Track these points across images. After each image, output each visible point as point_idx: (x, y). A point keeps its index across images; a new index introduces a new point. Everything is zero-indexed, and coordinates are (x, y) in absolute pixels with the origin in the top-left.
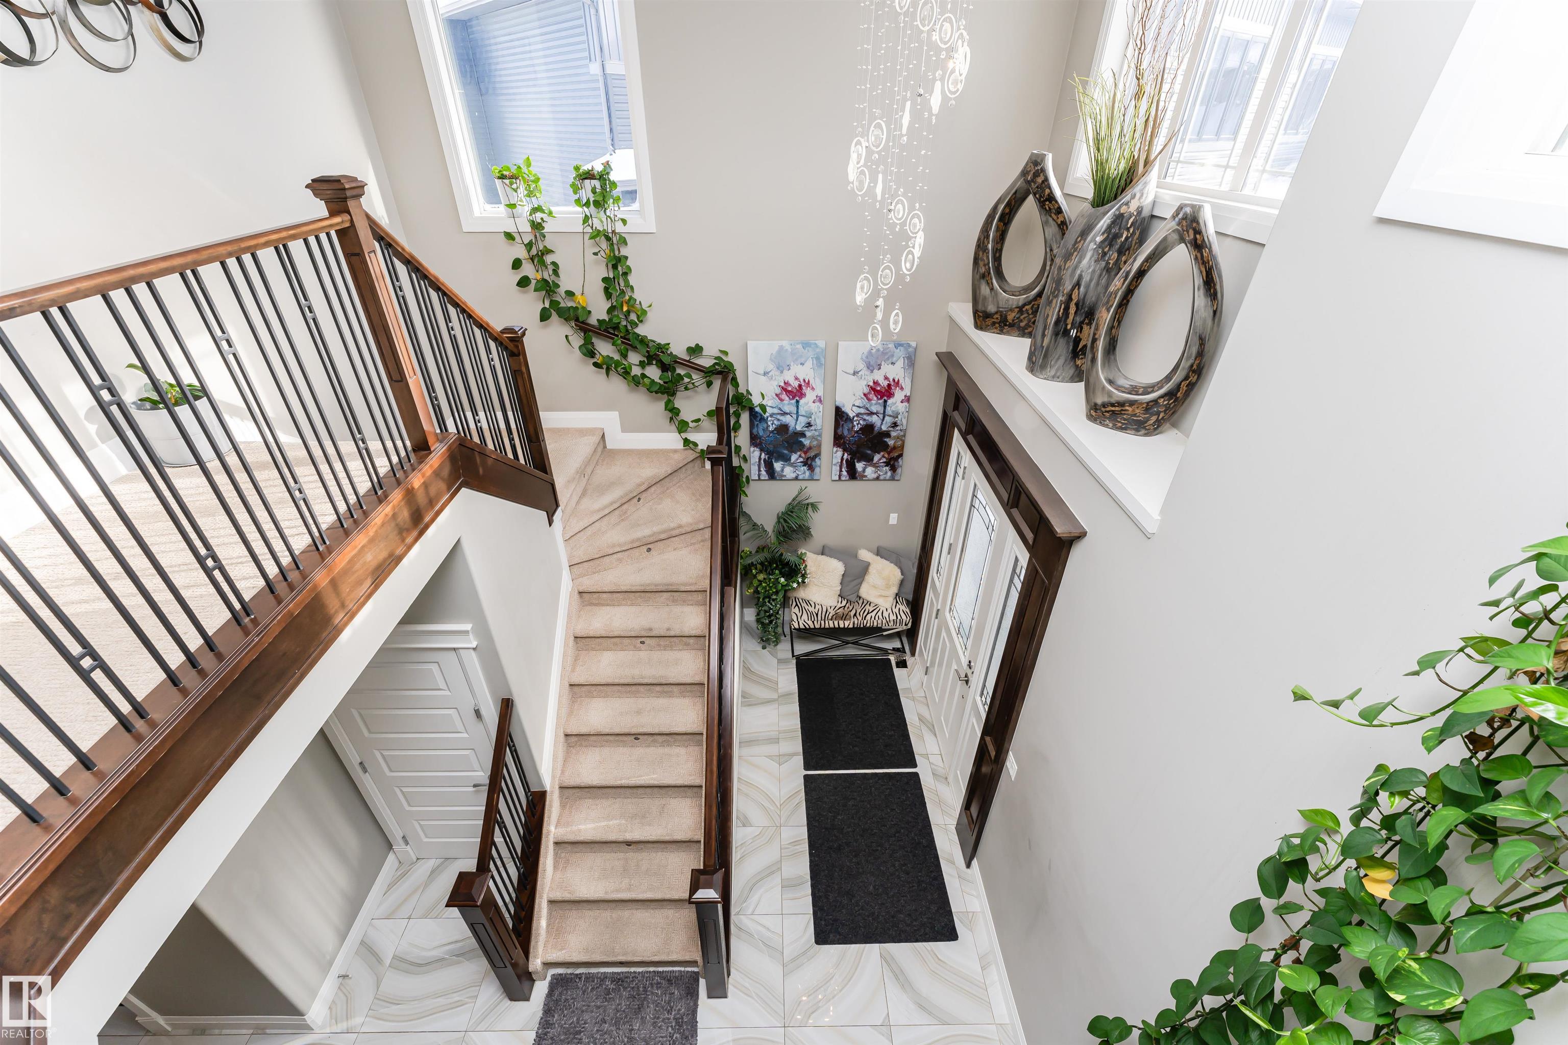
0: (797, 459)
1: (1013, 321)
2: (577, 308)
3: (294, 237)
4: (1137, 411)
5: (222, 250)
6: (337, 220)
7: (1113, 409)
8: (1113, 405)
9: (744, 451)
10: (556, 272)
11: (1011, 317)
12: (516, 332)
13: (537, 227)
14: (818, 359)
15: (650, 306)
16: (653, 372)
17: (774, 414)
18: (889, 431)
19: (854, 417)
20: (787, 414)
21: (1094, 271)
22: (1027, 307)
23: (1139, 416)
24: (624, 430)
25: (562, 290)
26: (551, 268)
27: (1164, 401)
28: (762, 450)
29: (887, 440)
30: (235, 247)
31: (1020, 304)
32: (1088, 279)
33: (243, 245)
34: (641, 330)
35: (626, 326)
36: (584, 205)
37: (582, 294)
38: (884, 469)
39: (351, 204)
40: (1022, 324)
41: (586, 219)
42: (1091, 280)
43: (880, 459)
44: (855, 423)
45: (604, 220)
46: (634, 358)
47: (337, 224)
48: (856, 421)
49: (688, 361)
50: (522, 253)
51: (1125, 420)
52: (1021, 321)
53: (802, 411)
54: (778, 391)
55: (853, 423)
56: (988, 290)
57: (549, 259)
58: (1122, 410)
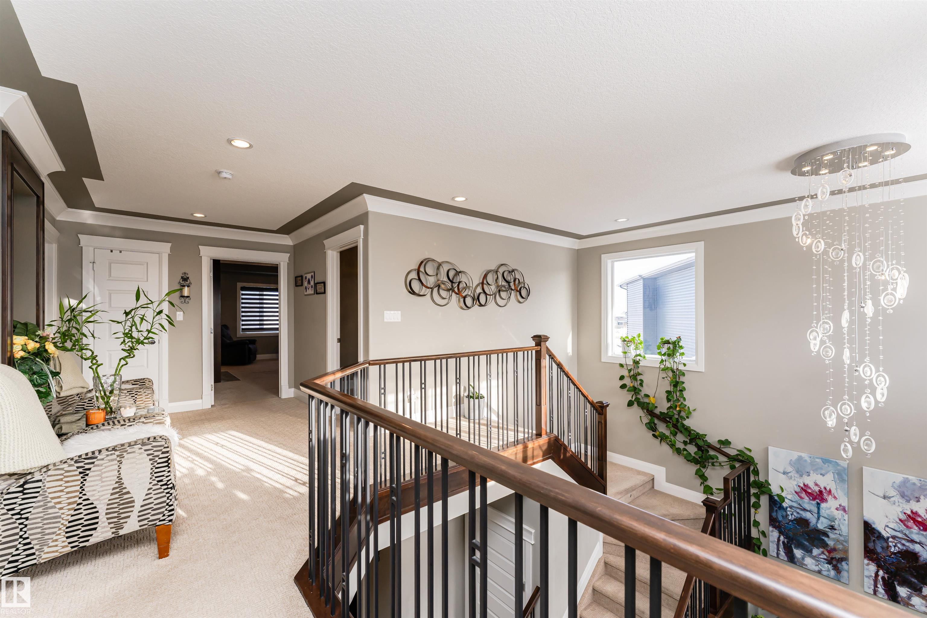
0: (820, 555)
2: (649, 403)
3: (520, 351)
5: (499, 351)
6: (536, 347)
9: (762, 527)
10: (641, 384)
12: (603, 404)
13: (636, 363)
14: (839, 474)
15: (695, 410)
16: (692, 449)
17: (794, 507)
19: (888, 538)
20: (807, 510)
24: (668, 480)
25: (642, 394)
26: (639, 382)
28: (781, 533)
30: (502, 351)
33: (505, 351)
34: (687, 423)
35: (677, 419)
36: (662, 355)
37: (654, 397)
39: (542, 343)
41: (662, 361)
44: (891, 544)
45: (672, 363)
46: (680, 438)
47: (536, 349)
48: (892, 542)
49: (719, 449)
50: (625, 373)
53: (823, 512)
54: (798, 490)
55: (888, 543)
57: (639, 378)
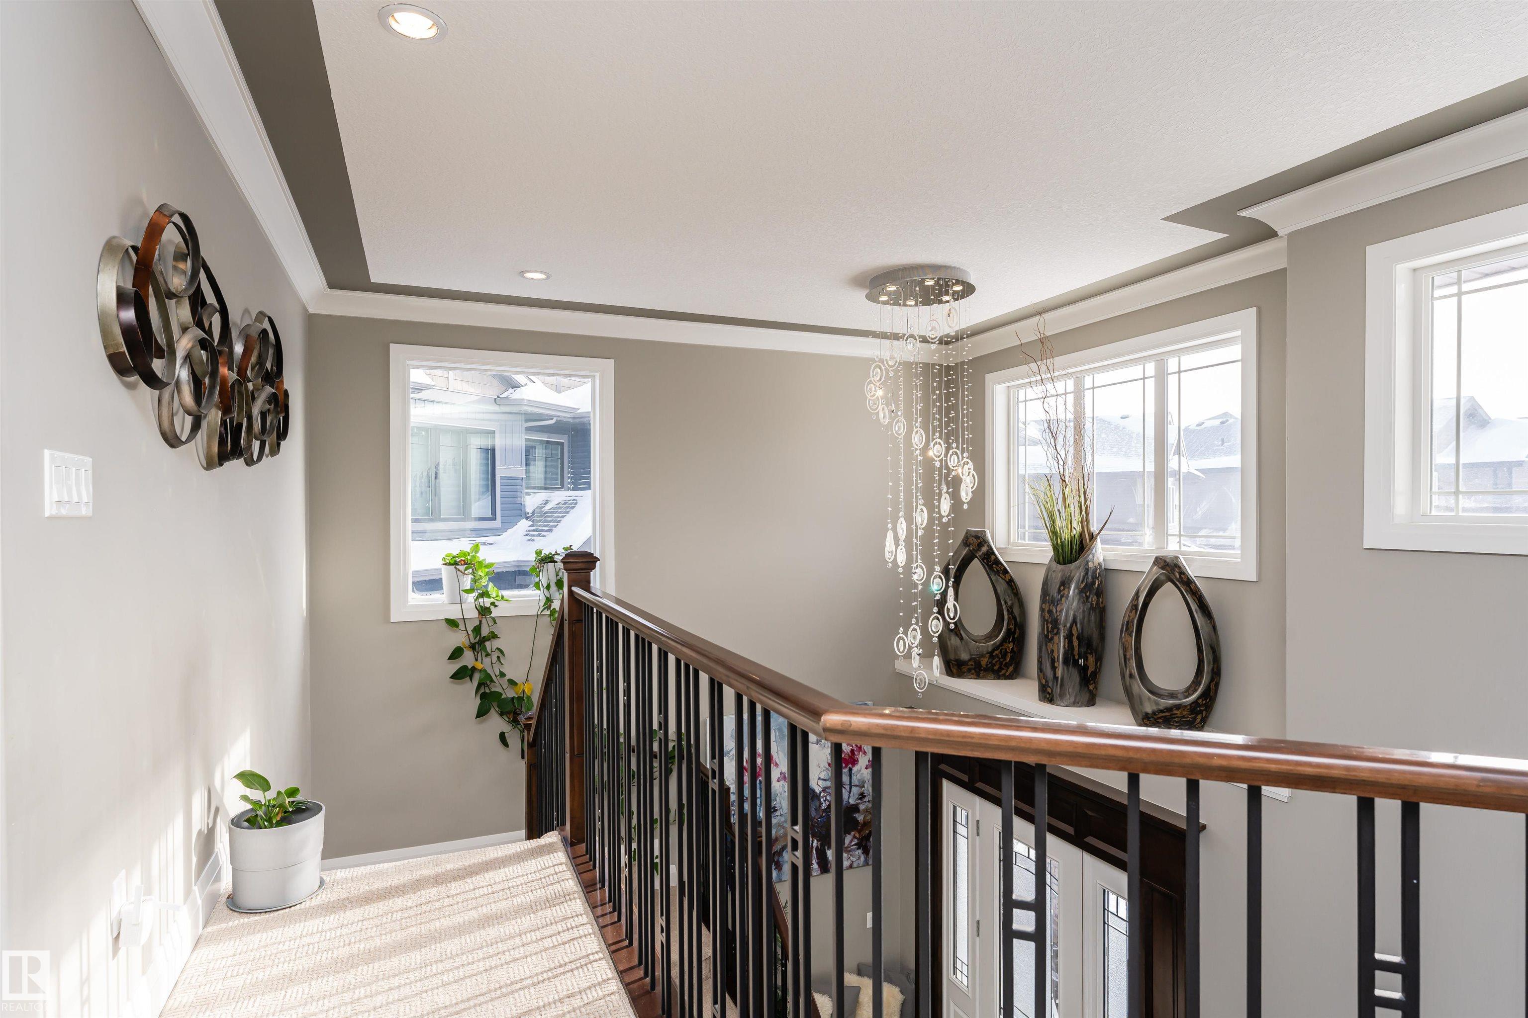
1: (987, 665)
2: (517, 699)
4: (1185, 713)
7: (1164, 714)
8: (1162, 711)
10: (500, 660)
11: (984, 662)
13: (484, 612)
18: (858, 804)
19: (820, 793)
21: (1084, 611)
22: (996, 652)
23: (1188, 717)
25: (504, 680)
26: (494, 655)
27: (1202, 701)
29: (856, 815)
31: (990, 650)
32: (1081, 617)
37: (523, 683)
38: (857, 853)
40: (996, 668)
42: (1084, 618)
43: (851, 842)
44: (822, 800)
48: (823, 797)
50: (463, 641)
51: (1177, 722)
52: (994, 665)
55: (820, 800)
56: (958, 640)
57: (493, 645)
58: (1172, 714)
